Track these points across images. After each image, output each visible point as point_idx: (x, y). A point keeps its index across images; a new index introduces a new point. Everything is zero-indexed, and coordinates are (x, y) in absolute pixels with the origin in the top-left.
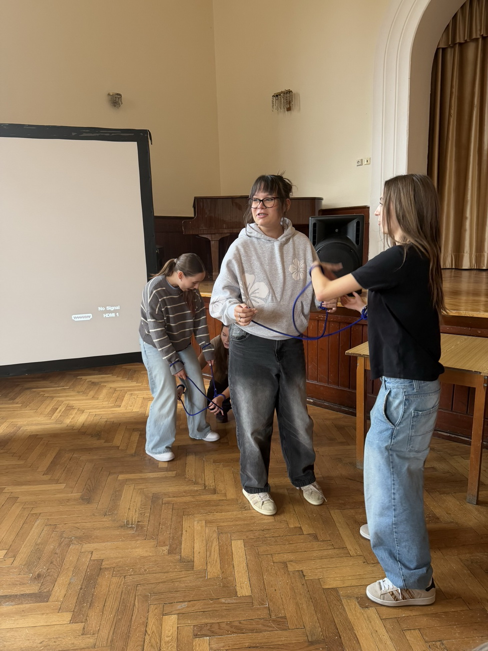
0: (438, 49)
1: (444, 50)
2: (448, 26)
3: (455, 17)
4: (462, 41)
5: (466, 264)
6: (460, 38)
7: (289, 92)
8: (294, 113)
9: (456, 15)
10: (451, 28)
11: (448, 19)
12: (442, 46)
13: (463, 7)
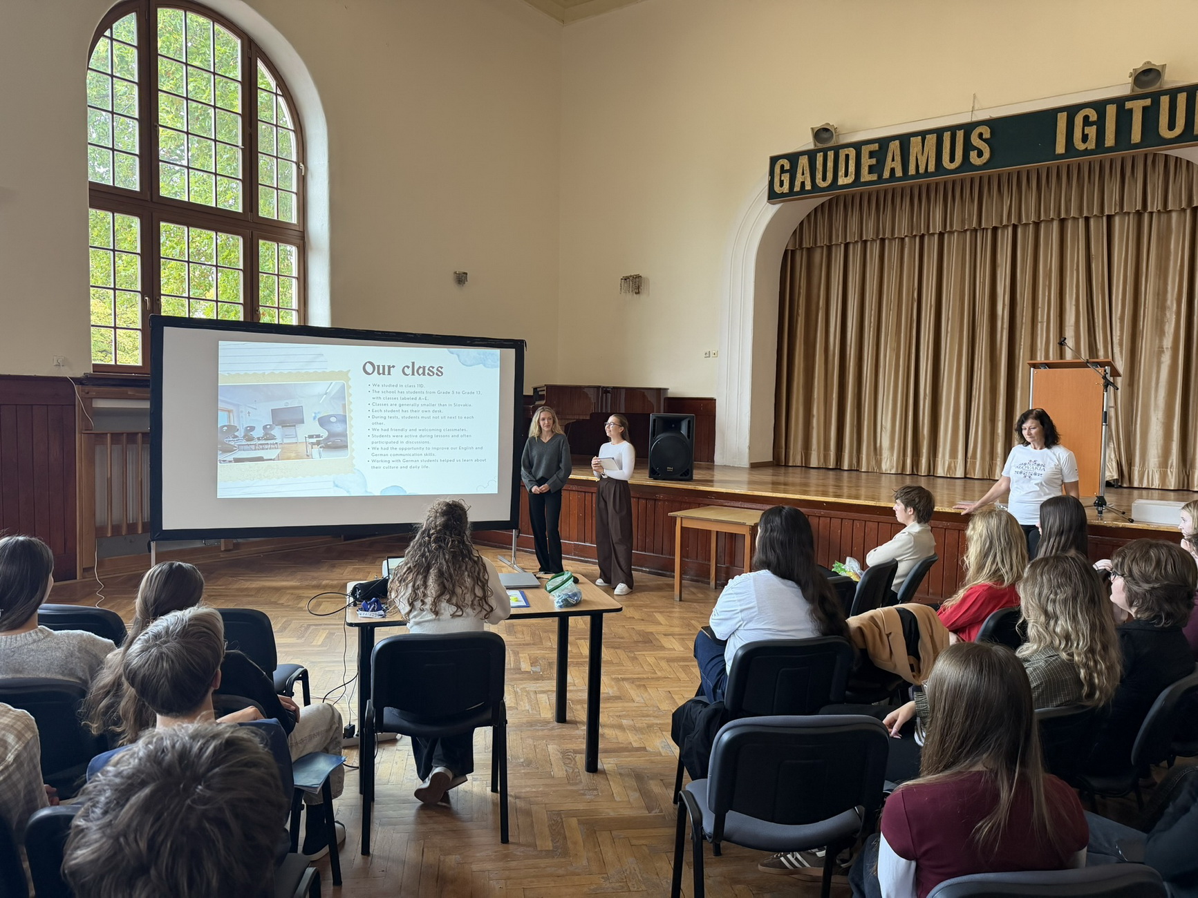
0: (786, 251)
1: (793, 252)
2: (795, 231)
3: (802, 223)
4: (808, 246)
5: (814, 463)
6: (806, 243)
7: (638, 277)
8: (643, 297)
9: (802, 222)
10: (798, 233)
11: (796, 225)
12: (790, 248)
13: (809, 216)
